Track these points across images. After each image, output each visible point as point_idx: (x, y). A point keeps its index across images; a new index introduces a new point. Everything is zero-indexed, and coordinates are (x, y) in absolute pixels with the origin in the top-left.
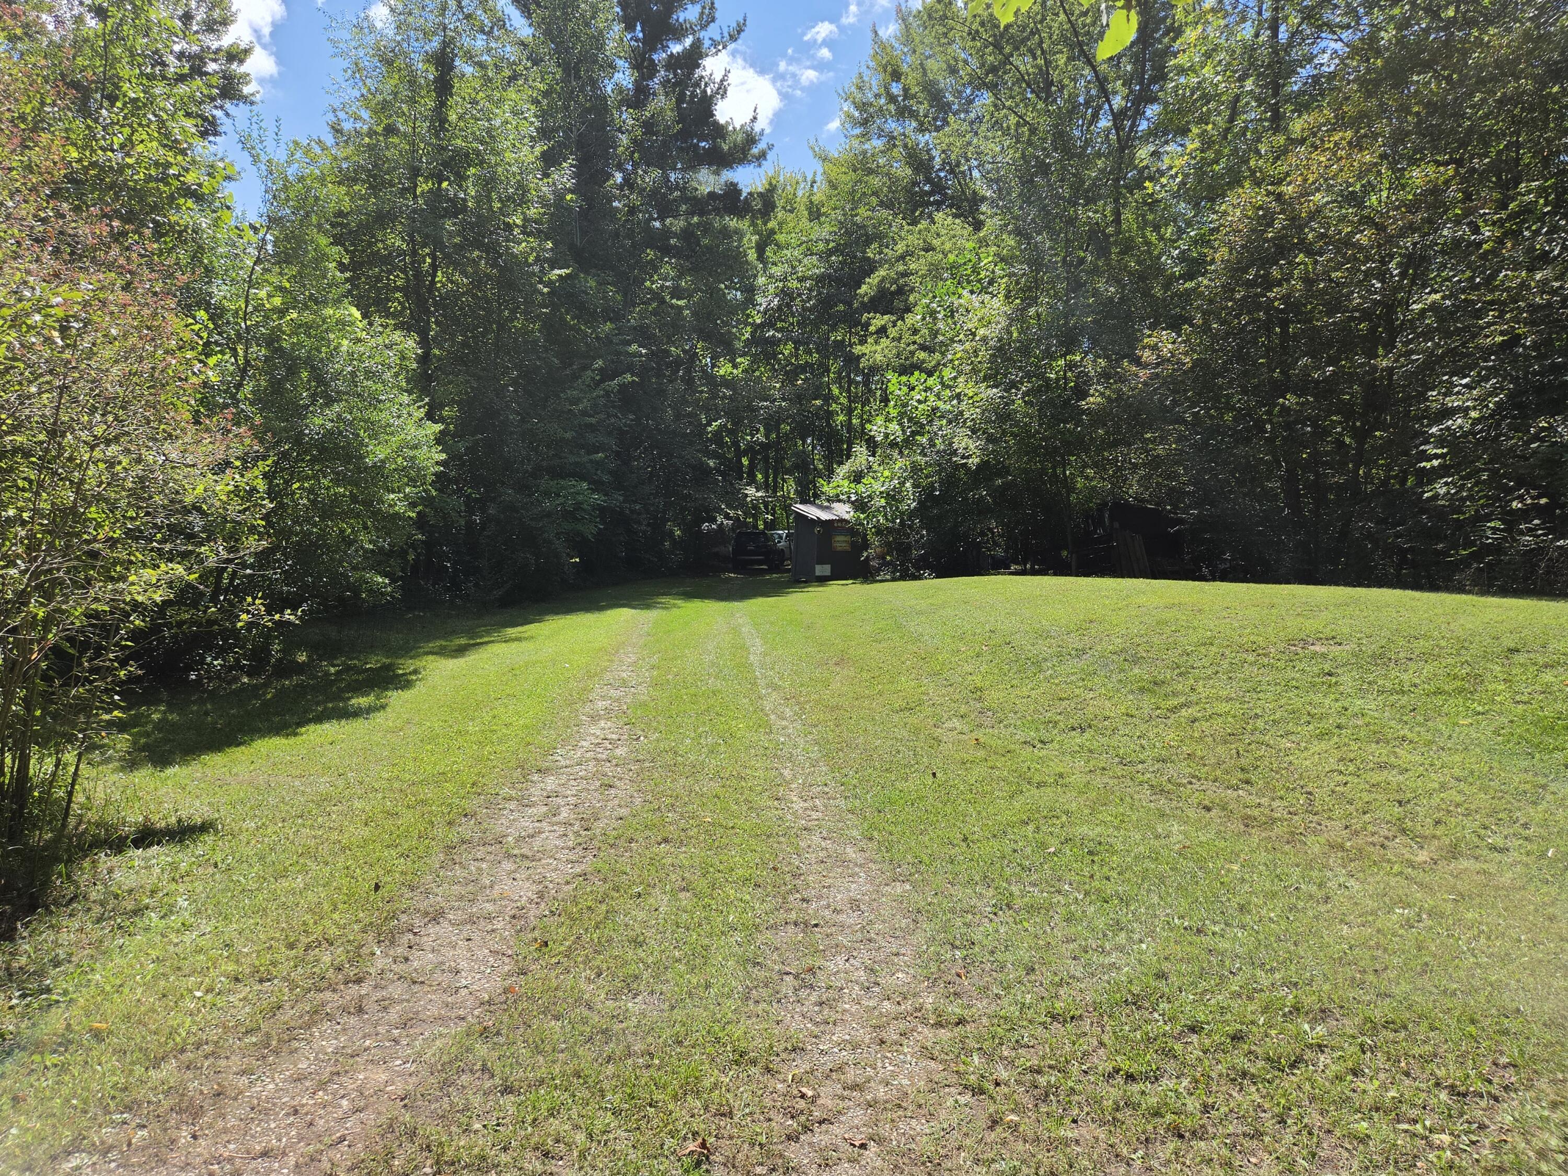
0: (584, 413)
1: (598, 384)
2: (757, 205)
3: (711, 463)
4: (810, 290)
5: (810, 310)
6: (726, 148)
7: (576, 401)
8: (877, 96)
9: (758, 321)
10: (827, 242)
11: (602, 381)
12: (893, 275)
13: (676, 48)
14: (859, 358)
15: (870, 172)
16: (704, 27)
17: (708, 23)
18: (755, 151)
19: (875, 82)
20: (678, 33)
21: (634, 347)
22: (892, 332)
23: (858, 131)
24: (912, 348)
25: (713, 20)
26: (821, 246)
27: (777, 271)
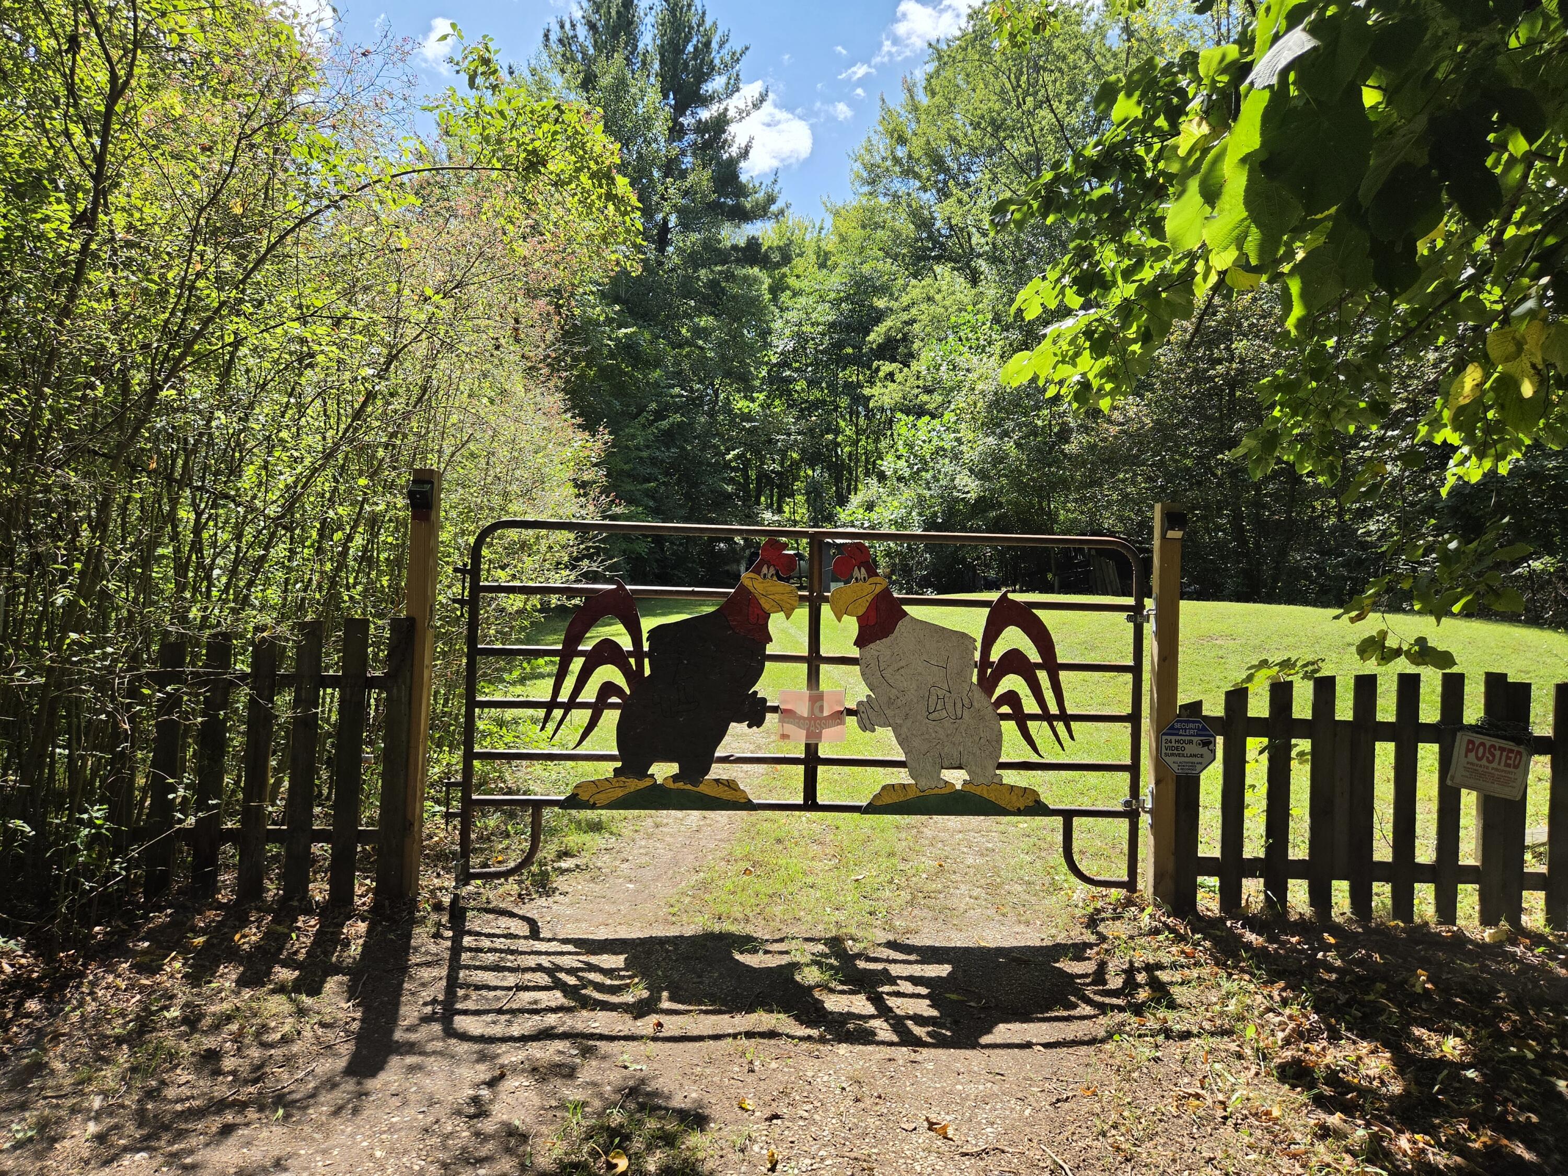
0: (638, 448)
1: (651, 423)
2: (776, 257)
3: (729, 489)
4: (823, 335)
5: (822, 352)
6: (748, 206)
7: (634, 437)
8: (884, 159)
9: (774, 361)
10: (839, 292)
11: (655, 421)
12: (899, 325)
13: (705, 114)
14: (869, 398)
15: (877, 226)
16: (729, 96)
17: (733, 92)
18: (774, 208)
19: (882, 146)
20: (705, 101)
21: (677, 390)
22: (899, 377)
23: (866, 189)
24: (916, 391)
25: (738, 90)
26: (833, 295)
27: (792, 316)
